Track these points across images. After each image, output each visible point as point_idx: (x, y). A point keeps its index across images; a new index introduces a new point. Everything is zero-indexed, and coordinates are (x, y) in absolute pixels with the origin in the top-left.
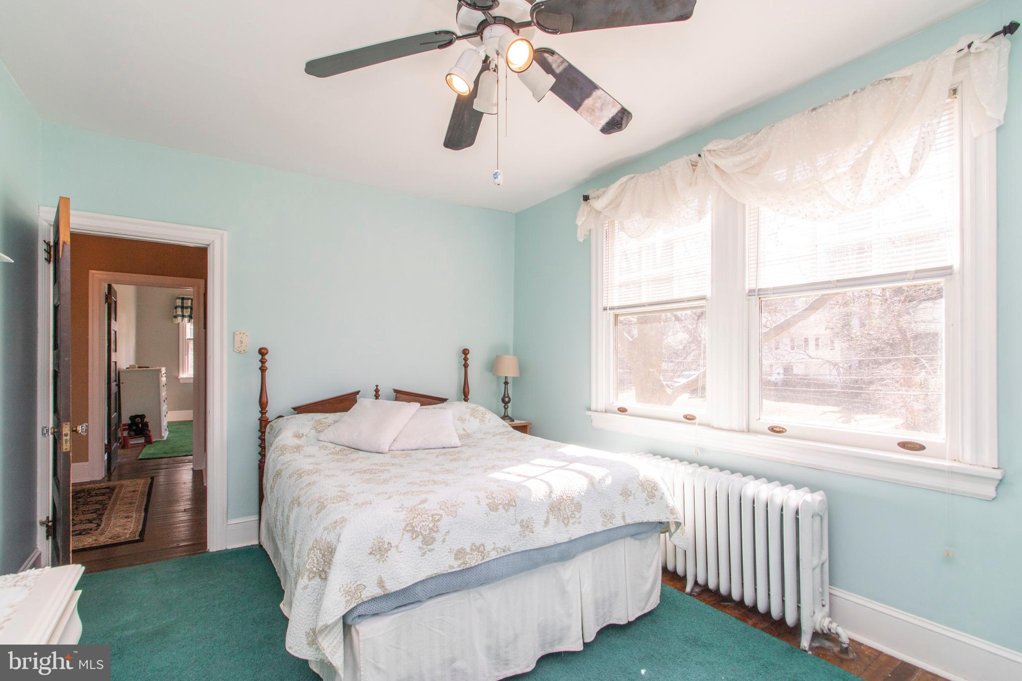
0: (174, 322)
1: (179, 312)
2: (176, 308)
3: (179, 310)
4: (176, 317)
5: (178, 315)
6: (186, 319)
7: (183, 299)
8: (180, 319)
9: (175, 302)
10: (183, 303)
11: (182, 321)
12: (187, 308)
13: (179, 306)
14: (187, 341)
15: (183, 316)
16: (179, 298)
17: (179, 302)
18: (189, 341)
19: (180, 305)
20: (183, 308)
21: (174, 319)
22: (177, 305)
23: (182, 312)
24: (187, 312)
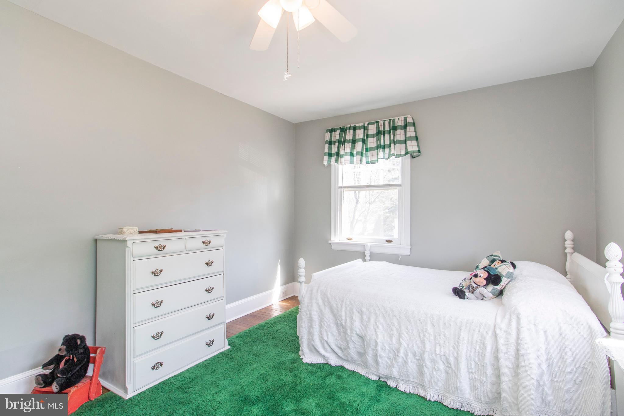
6: (333, 159)
7: (332, 131)
9: (323, 138)
10: (331, 136)
11: (329, 162)
12: (335, 143)
13: (327, 141)
14: (339, 190)
15: (330, 155)
16: (327, 131)
17: (327, 137)
18: (342, 190)
19: (328, 139)
20: (330, 143)
22: (325, 140)
23: (330, 149)
24: (335, 149)
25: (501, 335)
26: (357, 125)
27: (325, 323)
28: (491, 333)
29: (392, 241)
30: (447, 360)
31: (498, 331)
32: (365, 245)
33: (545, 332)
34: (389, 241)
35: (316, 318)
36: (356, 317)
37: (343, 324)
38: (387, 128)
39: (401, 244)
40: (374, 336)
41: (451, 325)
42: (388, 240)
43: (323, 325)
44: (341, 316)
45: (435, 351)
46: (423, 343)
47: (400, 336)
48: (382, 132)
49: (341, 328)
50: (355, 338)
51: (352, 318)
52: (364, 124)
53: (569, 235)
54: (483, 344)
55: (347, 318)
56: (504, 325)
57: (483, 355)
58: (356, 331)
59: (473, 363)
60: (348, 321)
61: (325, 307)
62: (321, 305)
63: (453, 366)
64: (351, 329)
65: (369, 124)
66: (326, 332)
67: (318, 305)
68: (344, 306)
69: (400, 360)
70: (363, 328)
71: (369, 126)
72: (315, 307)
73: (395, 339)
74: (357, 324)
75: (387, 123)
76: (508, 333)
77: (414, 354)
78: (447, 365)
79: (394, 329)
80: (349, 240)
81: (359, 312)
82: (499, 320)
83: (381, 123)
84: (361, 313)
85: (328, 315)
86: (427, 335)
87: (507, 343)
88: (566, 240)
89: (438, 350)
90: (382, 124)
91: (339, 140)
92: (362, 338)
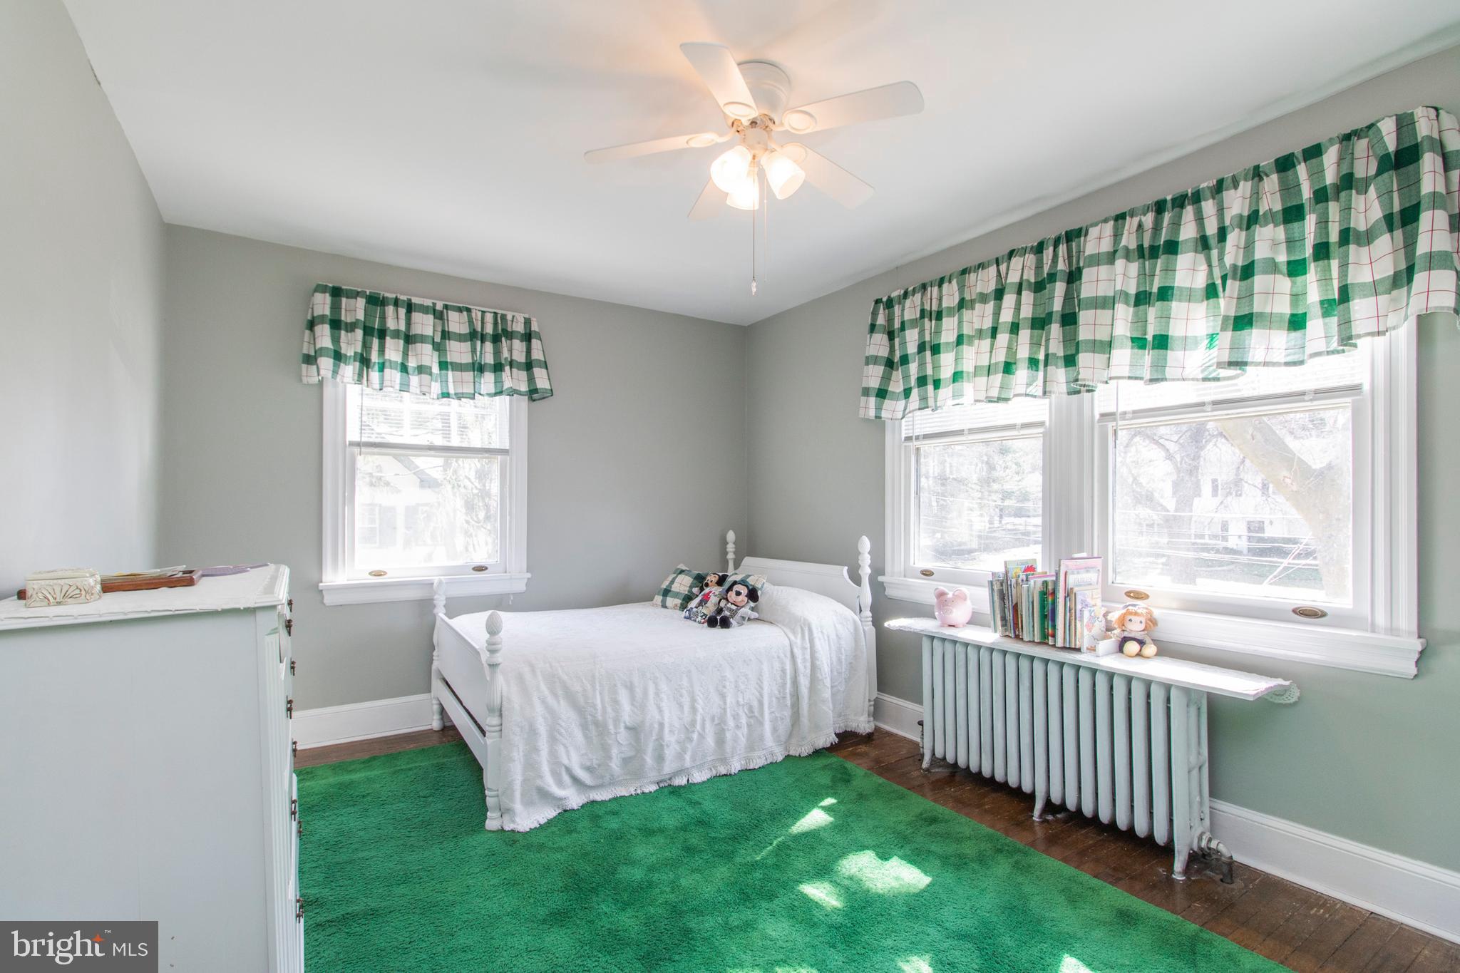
0: (305, 380)
1: (324, 336)
2: (311, 325)
3: (324, 332)
4: (310, 360)
5: (320, 352)
6: (349, 370)
7: (337, 293)
8: (326, 363)
9: (308, 303)
10: (336, 307)
11: (335, 372)
12: (351, 327)
13: (323, 316)
14: (348, 450)
15: (338, 356)
16: (321, 289)
17: (322, 304)
18: (356, 450)
19: (327, 312)
20: (336, 324)
21: (304, 366)
22: (318, 312)
23: (336, 340)
24: (352, 343)
25: (797, 652)
26: (415, 300)
27: (563, 731)
28: (789, 654)
29: (486, 568)
30: (751, 709)
31: (795, 650)
32: (433, 584)
33: (828, 637)
34: (480, 569)
35: (542, 729)
36: (624, 697)
37: (600, 718)
38: (489, 329)
39: (506, 572)
40: (657, 717)
41: (750, 660)
42: (477, 567)
43: (558, 736)
44: (594, 706)
45: (738, 702)
46: (723, 696)
47: (693, 701)
48: (479, 335)
49: (592, 728)
50: (623, 736)
51: (616, 702)
52: (434, 304)
53: (731, 536)
54: (783, 671)
55: (607, 705)
56: (799, 641)
57: (784, 684)
58: (625, 723)
59: (774, 699)
60: (609, 710)
61: (559, 702)
62: (551, 700)
63: (756, 714)
64: (617, 721)
65: (446, 307)
66: (566, 747)
67: (543, 701)
68: (597, 684)
69: (695, 736)
70: (636, 710)
71: (447, 313)
72: (539, 709)
73: (687, 708)
74: (626, 707)
75: (489, 318)
76: (804, 648)
77: (713, 719)
78: (749, 715)
79: (684, 692)
80: (375, 575)
81: (626, 687)
82: (792, 638)
83: (477, 315)
84: (630, 688)
85: (567, 715)
86: (728, 684)
87: (804, 660)
88: (727, 543)
89: (741, 700)
90: (480, 318)
91: (364, 322)
92: (634, 730)
